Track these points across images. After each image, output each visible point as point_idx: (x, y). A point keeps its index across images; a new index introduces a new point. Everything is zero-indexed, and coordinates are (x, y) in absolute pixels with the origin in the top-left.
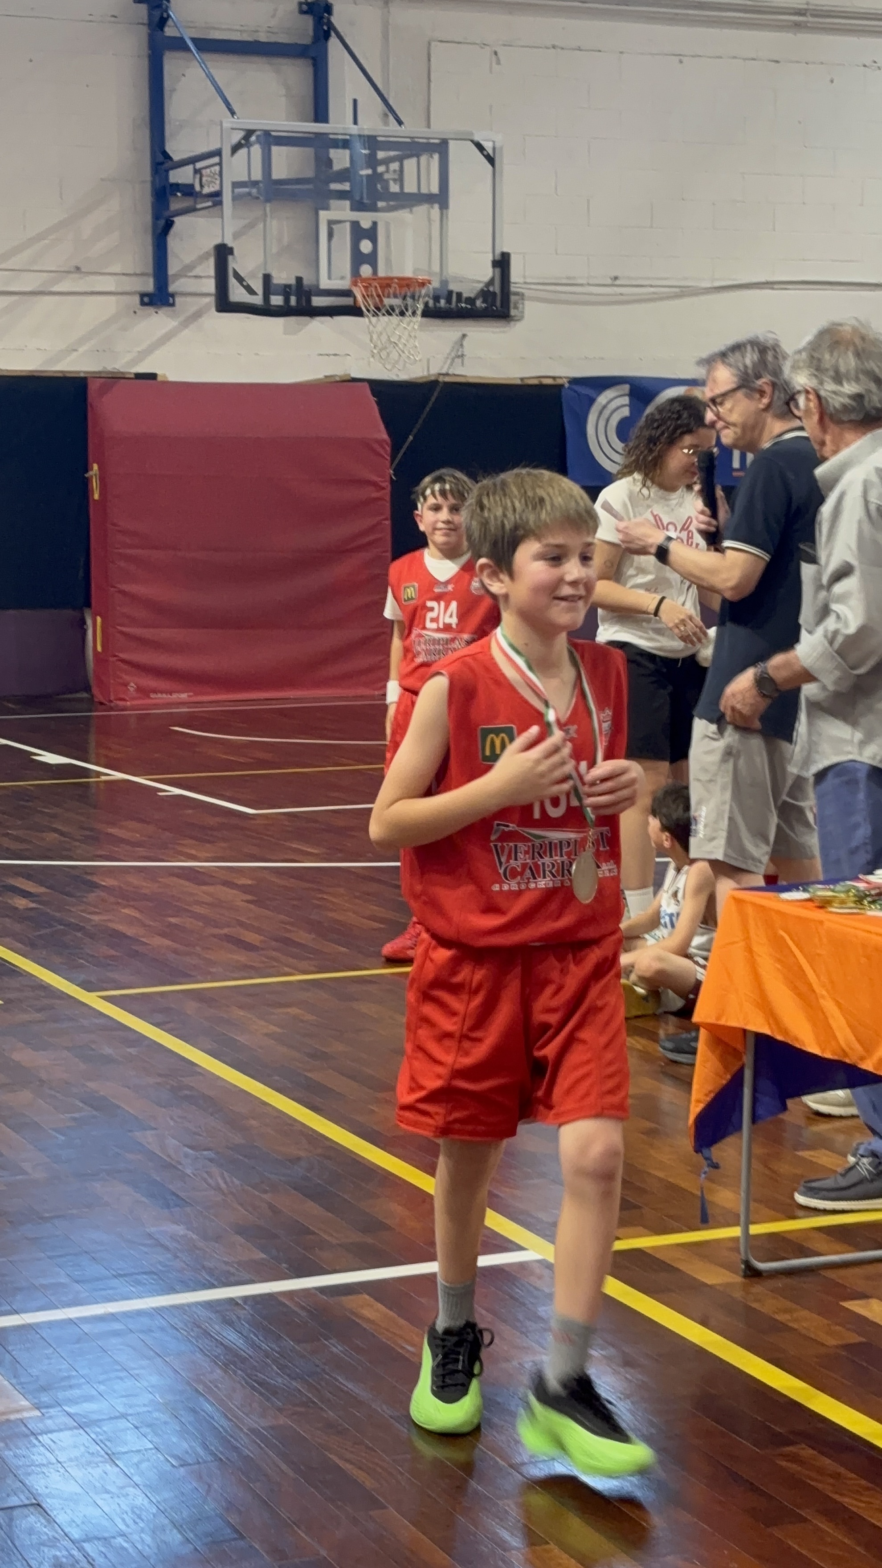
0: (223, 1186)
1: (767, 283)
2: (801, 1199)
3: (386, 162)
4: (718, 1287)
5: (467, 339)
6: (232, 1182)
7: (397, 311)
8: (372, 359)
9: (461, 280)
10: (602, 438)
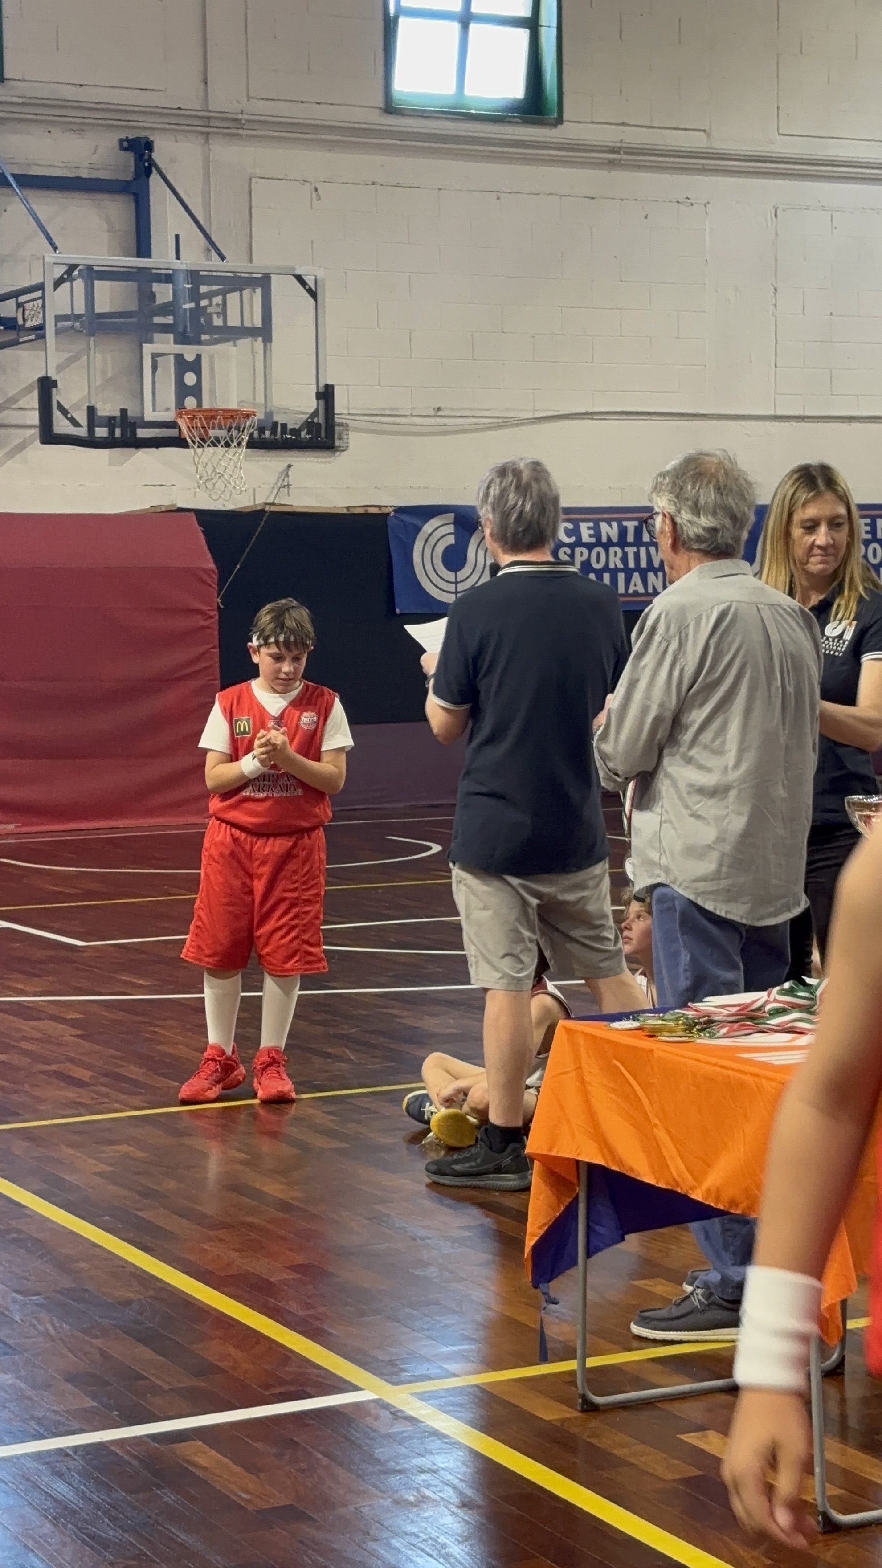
0: (52, 1331)
1: (587, 414)
2: (635, 1329)
3: (210, 295)
4: (554, 1423)
5: (292, 469)
6: (62, 1327)
7: (222, 443)
8: (198, 490)
9: (285, 411)
10: (428, 566)
